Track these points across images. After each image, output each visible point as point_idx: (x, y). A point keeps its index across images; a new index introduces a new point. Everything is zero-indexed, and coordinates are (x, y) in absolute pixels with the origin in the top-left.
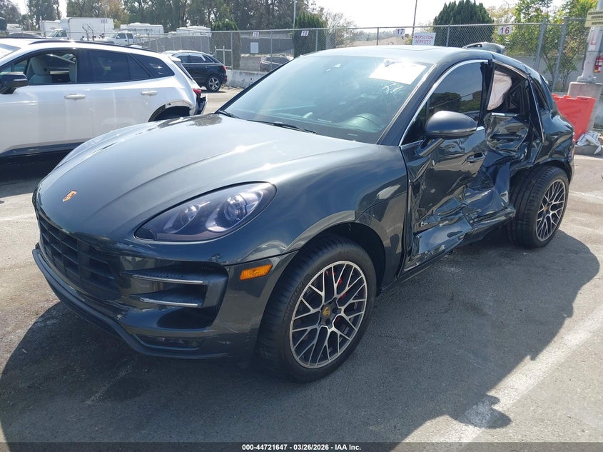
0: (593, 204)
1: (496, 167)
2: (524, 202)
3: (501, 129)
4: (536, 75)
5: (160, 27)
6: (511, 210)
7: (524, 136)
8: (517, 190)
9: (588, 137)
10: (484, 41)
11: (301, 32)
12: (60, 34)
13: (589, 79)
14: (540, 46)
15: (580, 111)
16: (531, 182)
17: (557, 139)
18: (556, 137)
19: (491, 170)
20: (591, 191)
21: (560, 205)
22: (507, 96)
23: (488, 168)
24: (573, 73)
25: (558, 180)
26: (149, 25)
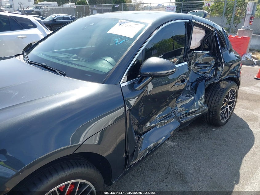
0: (250, 94)
1: (197, 83)
2: (213, 102)
3: (200, 60)
4: (220, 28)
5: (56, 4)
6: (206, 108)
7: (213, 64)
8: (209, 95)
9: (247, 56)
10: (199, 9)
11: (115, 5)
12: (9, 7)
13: (247, 28)
14: (224, 11)
15: (243, 44)
16: (217, 90)
17: (232, 65)
18: (231, 64)
19: (194, 84)
20: (249, 86)
21: (233, 101)
22: (203, 41)
23: (192, 83)
24: (239, 24)
25: (232, 89)
26: (51, 2)
